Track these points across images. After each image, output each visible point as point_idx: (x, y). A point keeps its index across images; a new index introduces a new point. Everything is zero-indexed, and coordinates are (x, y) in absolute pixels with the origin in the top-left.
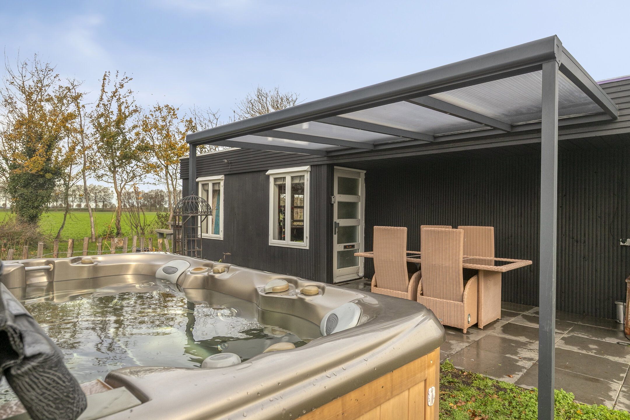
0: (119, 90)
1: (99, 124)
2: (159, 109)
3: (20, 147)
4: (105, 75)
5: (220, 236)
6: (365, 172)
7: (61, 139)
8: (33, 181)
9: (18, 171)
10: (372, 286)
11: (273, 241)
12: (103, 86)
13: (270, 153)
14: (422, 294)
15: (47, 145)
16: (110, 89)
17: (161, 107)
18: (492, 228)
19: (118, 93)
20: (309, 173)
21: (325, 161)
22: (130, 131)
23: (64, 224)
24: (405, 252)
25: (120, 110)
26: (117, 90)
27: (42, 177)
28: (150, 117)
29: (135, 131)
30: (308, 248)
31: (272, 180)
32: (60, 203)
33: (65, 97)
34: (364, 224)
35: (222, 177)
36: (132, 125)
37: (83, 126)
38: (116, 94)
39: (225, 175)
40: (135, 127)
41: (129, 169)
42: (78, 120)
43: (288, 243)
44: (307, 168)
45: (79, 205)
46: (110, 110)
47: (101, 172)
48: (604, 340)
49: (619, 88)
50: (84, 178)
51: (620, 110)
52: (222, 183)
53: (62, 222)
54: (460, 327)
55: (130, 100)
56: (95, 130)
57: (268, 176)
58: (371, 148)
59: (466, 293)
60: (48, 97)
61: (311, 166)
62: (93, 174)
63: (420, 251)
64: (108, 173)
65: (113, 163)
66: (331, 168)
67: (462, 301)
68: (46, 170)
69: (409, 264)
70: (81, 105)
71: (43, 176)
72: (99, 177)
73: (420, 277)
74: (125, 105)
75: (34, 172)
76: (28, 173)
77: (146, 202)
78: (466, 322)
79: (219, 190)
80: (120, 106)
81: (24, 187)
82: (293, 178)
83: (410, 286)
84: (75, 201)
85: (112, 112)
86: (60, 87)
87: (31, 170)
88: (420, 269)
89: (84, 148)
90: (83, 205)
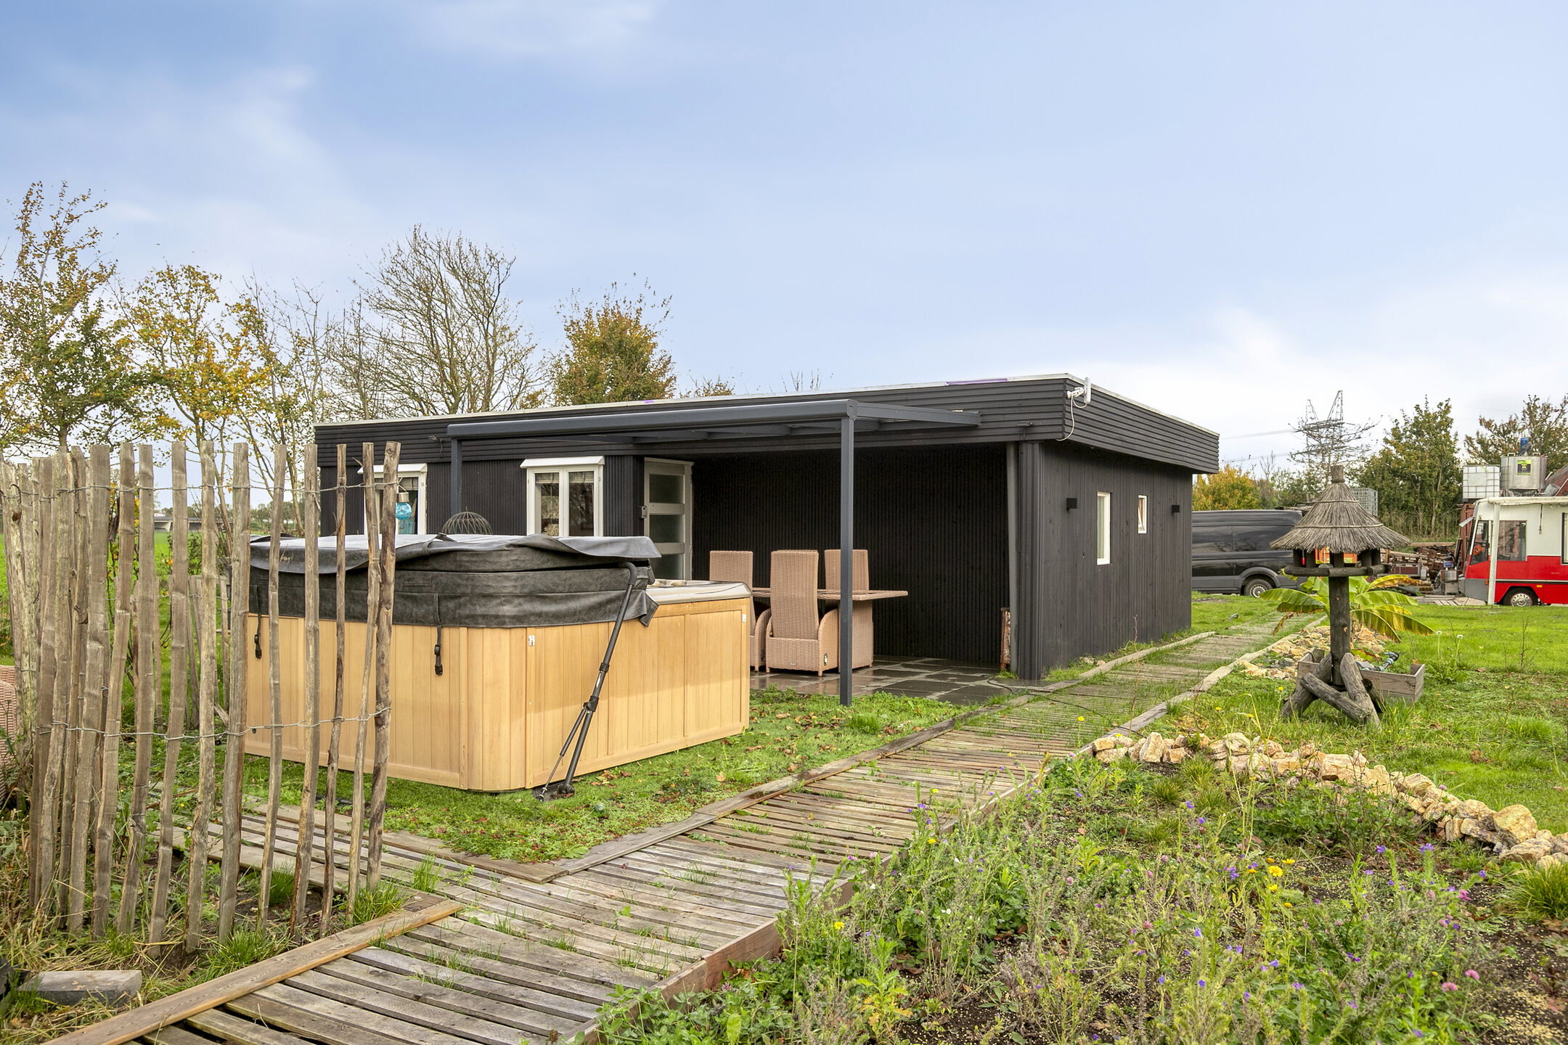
2: (169, 278)
4: (30, 191)
6: (691, 464)
12: (25, 218)
14: (772, 636)
17: (173, 272)
18: (867, 552)
19: (63, 236)
20: (602, 468)
21: (629, 450)
22: (109, 334)
25: (67, 279)
26: (58, 228)
29: (121, 336)
31: (531, 478)
34: (691, 552)
35: (422, 467)
36: (113, 319)
38: (58, 239)
39: (429, 464)
40: (119, 325)
44: (598, 459)
46: (46, 279)
51: (981, 416)
52: (423, 479)
54: (814, 670)
57: (525, 470)
59: (821, 628)
61: (606, 457)
66: (639, 460)
67: (817, 638)
69: (756, 599)
73: (769, 615)
78: (821, 663)
80: (67, 269)
82: (572, 475)
83: (757, 627)
85: (50, 285)
88: (768, 607)
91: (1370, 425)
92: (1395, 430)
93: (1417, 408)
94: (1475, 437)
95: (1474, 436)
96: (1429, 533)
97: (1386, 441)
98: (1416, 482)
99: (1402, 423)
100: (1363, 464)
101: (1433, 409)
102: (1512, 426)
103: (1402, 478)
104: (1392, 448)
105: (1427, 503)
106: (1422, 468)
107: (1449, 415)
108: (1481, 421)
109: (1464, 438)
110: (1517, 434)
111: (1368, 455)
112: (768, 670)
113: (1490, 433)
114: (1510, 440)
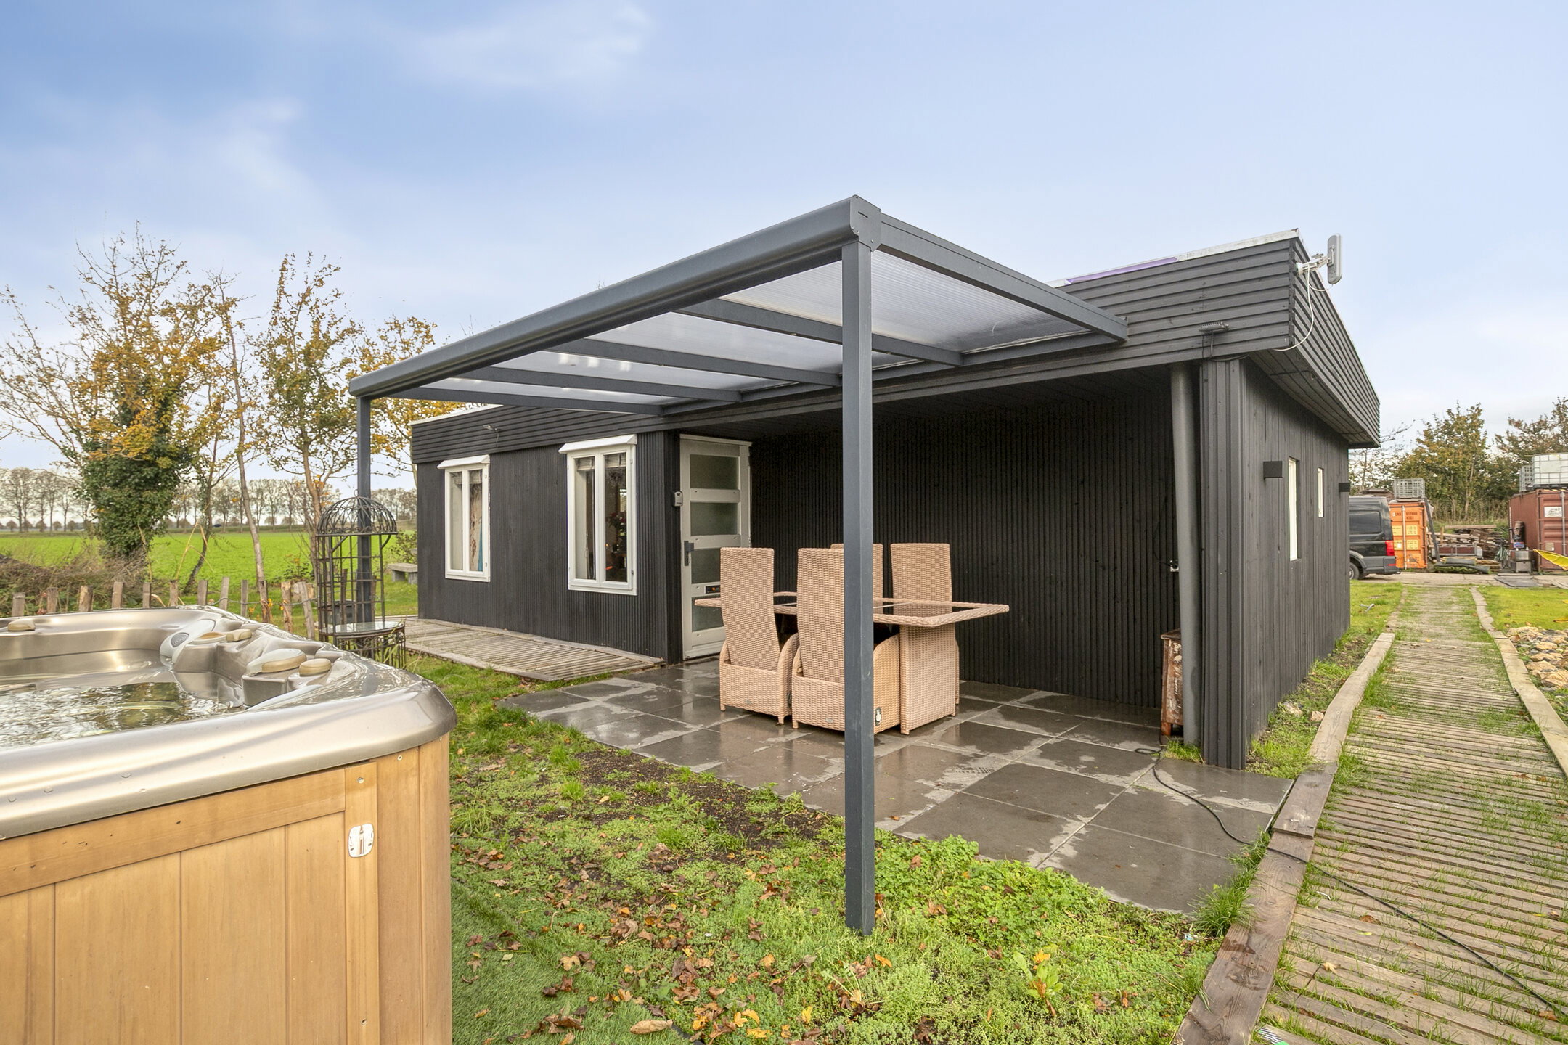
0: (315, 289)
1: (273, 356)
2: (397, 326)
3: (108, 406)
4: (285, 262)
5: (485, 575)
6: (749, 444)
7: (191, 388)
8: (132, 473)
9: (100, 455)
10: (721, 661)
11: (576, 583)
12: (281, 283)
13: (579, 415)
14: (802, 674)
15: (161, 401)
16: (295, 288)
17: (401, 322)
18: (947, 546)
19: (312, 297)
20: (634, 448)
21: (661, 424)
22: (334, 370)
23: (202, 559)
24: (771, 594)
25: (316, 331)
26: (309, 290)
27: (150, 466)
28: (379, 341)
29: (345, 371)
30: (634, 593)
31: (571, 463)
32: (231, 515)
33: (202, 306)
34: (749, 545)
35: (484, 459)
36: (341, 358)
37: (238, 362)
38: (307, 299)
39: (491, 455)
40: (346, 362)
41: (336, 445)
42: (227, 349)
43: (601, 584)
44: (631, 438)
45: (272, 520)
46: (297, 330)
47: (279, 453)
48: (1116, 747)
49: (1127, 285)
50: (241, 466)
51: (1129, 324)
52: (486, 471)
55: (338, 308)
56: (265, 369)
57: (564, 456)
58: (735, 399)
60: (165, 307)
61: (639, 435)
62: (264, 458)
63: (795, 590)
64: (296, 455)
65: (304, 435)
66: (673, 437)
68: (158, 451)
69: (779, 617)
70: (233, 322)
71: (152, 464)
72: (278, 463)
73: (797, 644)
74: (328, 319)
75: (132, 455)
76: (121, 458)
77: (407, 511)
79: (481, 485)
80: (317, 322)
81: (115, 485)
82: (608, 458)
83: (781, 660)
84: (263, 511)
85: (300, 334)
86: (191, 286)
87: (127, 452)
88: (797, 627)
89: (242, 408)
90: (279, 520)
91: (1403, 428)
92: (1426, 433)
93: (1449, 412)
94: (1506, 436)
95: (1504, 434)
96: (1463, 517)
97: (1419, 441)
98: (1449, 474)
99: (1434, 426)
100: (1396, 461)
101: (1464, 413)
102: (1542, 424)
103: (1437, 472)
104: (1425, 446)
105: (1461, 493)
106: (1455, 463)
107: (1479, 418)
108: (1510, 422)
109: (1494, 437)
110: (1548, 432)
111: (1401, 454)
112: (795, 725)
113: (1521, 432)
114: (1540, 437)
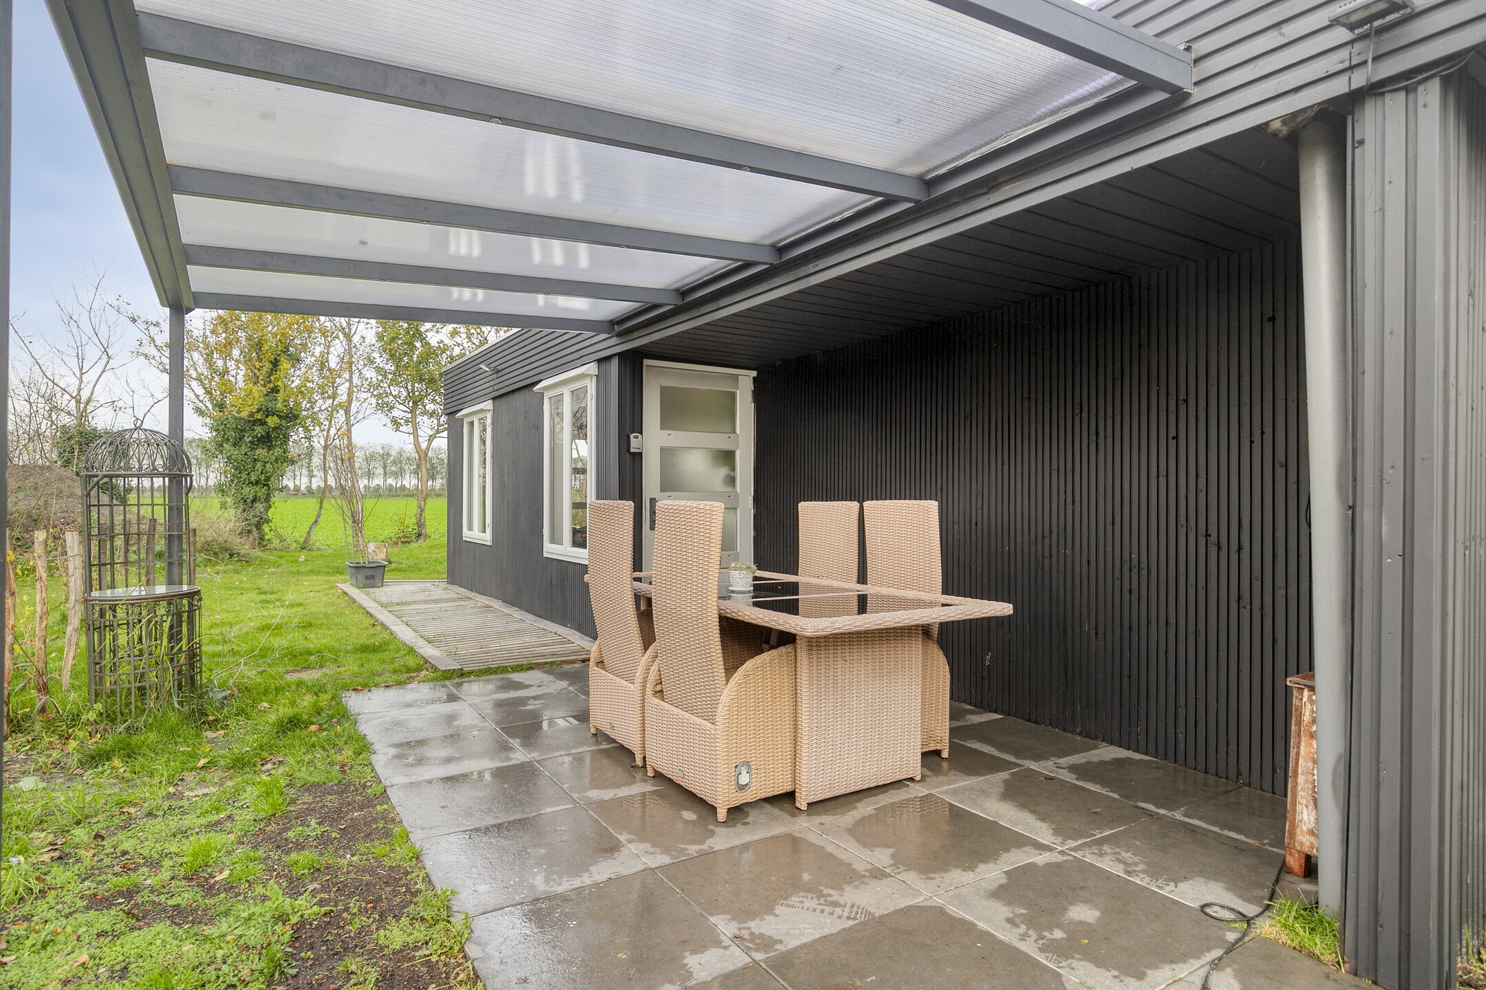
5: (488, 538)
6: (754, 373)
8: (246, 432)
10: (592, 664)
11: (550, 549)
20: (594, 379)
21: (613, 346)
23: (319, 516)
27: (261, 425)
34: (751, 506)
39: (493, 400)
43: (567, 551)
48: (1166, 890)
51: (1198, 59)
53: (316, 513)
54: (710, 801)
58: (674, 299)
61: (598, 362)
66: (631, 363)
67: (714, 721)
68: (267, 410)
71: (262, 423)
75: (244, 414)
76: (236, 417)
78: (724, 788)
82: (573, 395)
112: (650, 771)
